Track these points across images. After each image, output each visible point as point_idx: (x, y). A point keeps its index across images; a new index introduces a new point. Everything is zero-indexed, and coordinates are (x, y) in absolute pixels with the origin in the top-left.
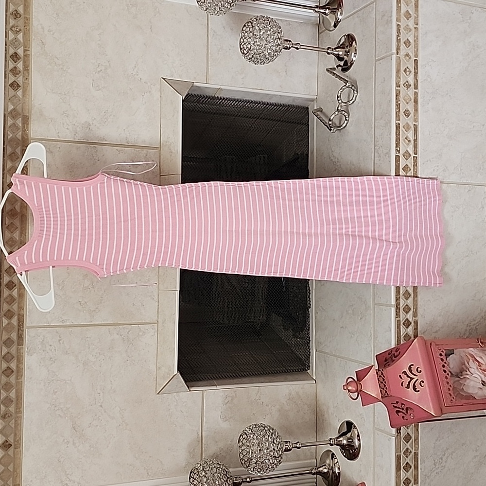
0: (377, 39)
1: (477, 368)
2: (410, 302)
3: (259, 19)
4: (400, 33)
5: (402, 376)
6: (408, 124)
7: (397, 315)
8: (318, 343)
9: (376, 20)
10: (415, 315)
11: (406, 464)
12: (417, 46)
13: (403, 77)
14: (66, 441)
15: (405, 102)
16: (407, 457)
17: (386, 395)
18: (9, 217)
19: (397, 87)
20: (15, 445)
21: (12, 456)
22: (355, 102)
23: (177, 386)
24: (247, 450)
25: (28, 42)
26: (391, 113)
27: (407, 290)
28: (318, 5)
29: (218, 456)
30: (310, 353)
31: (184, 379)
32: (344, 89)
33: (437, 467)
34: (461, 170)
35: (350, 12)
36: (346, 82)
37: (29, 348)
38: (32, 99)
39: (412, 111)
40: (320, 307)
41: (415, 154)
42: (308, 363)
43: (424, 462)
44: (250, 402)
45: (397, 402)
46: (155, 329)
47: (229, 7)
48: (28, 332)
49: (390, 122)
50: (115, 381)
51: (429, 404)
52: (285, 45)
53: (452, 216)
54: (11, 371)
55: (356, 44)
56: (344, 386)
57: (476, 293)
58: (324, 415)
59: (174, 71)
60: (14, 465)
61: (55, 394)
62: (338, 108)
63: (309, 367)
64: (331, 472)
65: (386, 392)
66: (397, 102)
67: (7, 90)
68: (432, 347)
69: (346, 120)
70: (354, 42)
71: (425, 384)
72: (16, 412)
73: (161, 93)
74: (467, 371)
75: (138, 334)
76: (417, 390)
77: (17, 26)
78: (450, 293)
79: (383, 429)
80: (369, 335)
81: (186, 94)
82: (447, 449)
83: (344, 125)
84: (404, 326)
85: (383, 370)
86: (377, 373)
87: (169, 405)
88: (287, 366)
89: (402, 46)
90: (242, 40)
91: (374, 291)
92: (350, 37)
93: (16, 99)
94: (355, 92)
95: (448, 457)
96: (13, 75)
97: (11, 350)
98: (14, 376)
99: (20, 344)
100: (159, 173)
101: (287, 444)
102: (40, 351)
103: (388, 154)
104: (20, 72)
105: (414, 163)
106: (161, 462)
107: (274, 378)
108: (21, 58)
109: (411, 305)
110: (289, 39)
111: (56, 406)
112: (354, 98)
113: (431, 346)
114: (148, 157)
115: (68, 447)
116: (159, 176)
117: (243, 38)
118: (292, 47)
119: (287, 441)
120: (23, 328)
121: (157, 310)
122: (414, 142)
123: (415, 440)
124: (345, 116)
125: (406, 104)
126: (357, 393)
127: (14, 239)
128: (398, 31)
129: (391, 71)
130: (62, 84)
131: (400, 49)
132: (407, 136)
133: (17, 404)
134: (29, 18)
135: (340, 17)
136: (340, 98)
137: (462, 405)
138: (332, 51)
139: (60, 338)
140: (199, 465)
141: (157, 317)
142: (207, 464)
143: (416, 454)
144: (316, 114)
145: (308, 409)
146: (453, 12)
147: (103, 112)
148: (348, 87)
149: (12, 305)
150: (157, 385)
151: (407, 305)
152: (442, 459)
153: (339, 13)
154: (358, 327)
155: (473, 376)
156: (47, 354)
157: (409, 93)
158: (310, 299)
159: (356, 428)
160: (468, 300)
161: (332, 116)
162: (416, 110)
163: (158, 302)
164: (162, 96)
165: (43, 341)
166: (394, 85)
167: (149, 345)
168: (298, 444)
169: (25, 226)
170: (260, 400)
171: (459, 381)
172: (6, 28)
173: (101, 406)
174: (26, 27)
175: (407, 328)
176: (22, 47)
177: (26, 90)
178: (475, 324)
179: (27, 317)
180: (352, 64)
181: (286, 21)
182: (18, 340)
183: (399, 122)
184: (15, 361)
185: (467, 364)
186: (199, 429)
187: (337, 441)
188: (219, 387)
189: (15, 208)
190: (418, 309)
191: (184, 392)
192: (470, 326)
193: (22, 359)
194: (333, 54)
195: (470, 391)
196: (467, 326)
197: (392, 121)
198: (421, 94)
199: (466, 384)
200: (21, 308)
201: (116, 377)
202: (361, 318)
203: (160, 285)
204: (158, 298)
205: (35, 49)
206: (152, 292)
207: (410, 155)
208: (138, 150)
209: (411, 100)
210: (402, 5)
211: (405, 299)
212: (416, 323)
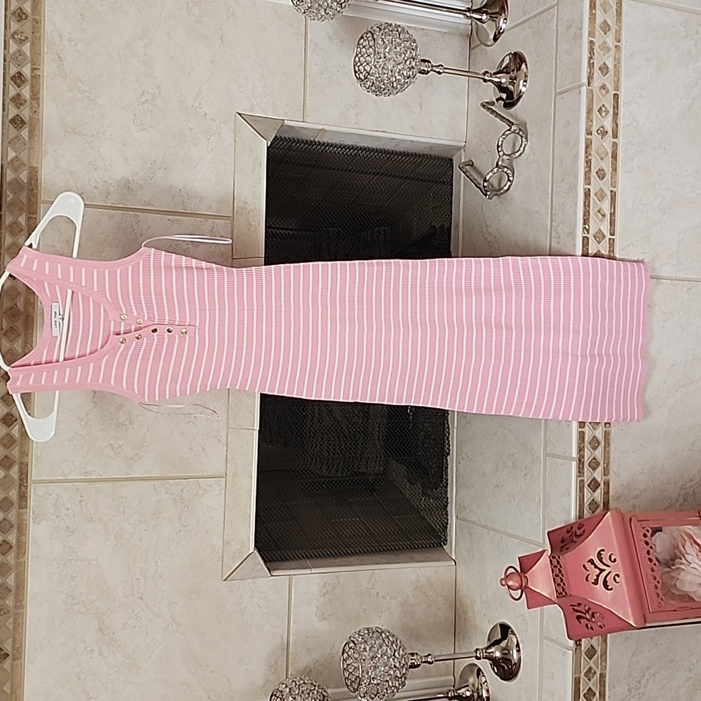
0: (558, 62)
1: (697, 555)
2: (599, 454)
3: (384, 29)
4: (594, 54)
5: (587, 566)
6: (602, 190)
7: (579, 472)
8: (460, 506)
9: (557, 32)
10: (606, 472)
11: (588, 690)
12: (619, 74)
13: (596, 120)
14: (88, 649)
15: (598, 157)
16: (589, 680)
17: (564, 594)
18: (7, 318)
19: (588, 134)
20: (14, 655)
21: (9, 671)
22: (522, 155)
23: (253, 569)
24: (355, 665)
25: (38, 56)
26: (578, 173)
27: (594, 437)
28: (470, 7)
29: (311, 671)
30: (448, 520)
31: (263, 559)
32: (508, 135)
33: (632, 694)
34: (678, 258)
35: (519, 19)
36: (511, 124)
37: (36, 513)
38: (44, 143)
39: (609, 170)
40: (463, 454)
41: (611, 234)
42: (444, 535)
43: (614, 687)
44: (359, 592)
45: (579, 604)
46: (222, 485)
47: (338, 9)
48: (34, 489)
49: (576, 186)
50: (161, 561)
51: (627, 610)
52: (422, 68)
53: (664, 327)
54: (8, 546)
55: (527, 68)
56: (501, 580)
57: (695, 440)
58: (466, 613)
59: (255, 104)
60: (12, 684)
61: (73, 581)
62: (497, 163)
63: (446, 541)
64: (476, 695)
65: (564, 589)
66: (587, 157)
67: (6, 128)
68: (632, 524)
69: (509, 180)
70: (523, 66)
71: (621, 580)
72: (16, 606)
73: (235, 135)
74: (681, 559)
75: (197, 492)
76: (609, 587)
77: (22, 33)
78: (658, 440)
79: (555, 638)
80: (537, 500)
81: (272, 139)
82: (648, 669)
83: (506, 188)
84: (590, 489)
85: (559, 557)
86: (551, 561)
87: (241, 597)
88: (413, 539)
89: (597, 73)
90: (357, 59)
91: (545, 436)
92: (517, 56)
93: (20, 141)
94: (524, 140)
95: (648, 680)
96: (16, 106)
97: (9, 516)
98: (13, 554)
99: (22, 507)
100: (231, 255)
101: (413, 658)
102: (52, 517)
103: (572, 234)
104: (26, 102)
105: (610, 248)
106: (228, 680)
107: (396, 558)
108: (27, 81)
109: (600, 458)
110: (427, 59)
111: (74, 599)
112: (522, 149)
113: (630, 523)
114: (214, 230)
115: (91, 657)
116: (230, 259)
117: (359, 55)
118: (432, 70)
119: (414, 653)
120: (27, 482)
121: (224, 457)
122: (611, 218)
123: (602, 656)
124: (507, 174)
125: (600, 160)
126: (520, 591)
127: (15, 352)
128: (591, 51)
129: (579, 110)
130: (87, 120)
131: (593, 78)
132: (600, 209)
133: (17, 595)
134: (40, 20)
135: (504, 26)
136: (502, 148)
137: (675, 611)
138: (491, 77)
139: (82, 499)
140: (284, 686)
141: (224, 468)
142: (296, 684)
143: (602, 676)
144: (464, 170)
145: (445, 602)
146: (672, 23)
147: (149, 164)
148: (513, 132)
149: (10, 449)
150: (224, 568)
151: (594, 458)
152: (640, 683)
153: (502, 20)
154: (521, 488)
155: (691, 566)
156: (62, 521)
157: (604, 144)
158: (449, 441)
159: (515, 634)
160: (683, 451)
161: (488, 174)
162: (615, 169)
163: (227, 445)
164: (237, 140)
165: (56, 502)
166: (583, 132)
167: (212, 508)
168: (430, 657)
169: (31, 332)
170: (373, 589)
171: (669, 572)
172: (5, 35)
173: (141, 598)
174: (35, 34)
175: (594, 492)
176: (29, 64)
177: (35, 128)
178: (692, 486)
179: (33, 467)
180: (520, 97)
181: (422, 29)
182: (20, 499)
183: (588, 187)
184: (15, 531)
185: (682, 549)
186: (284, 632)
187: (486, 652)
188: (314, 571)
189: (16, 305)
190: (611, 464)
191: (263, 577)
192: (685, 489)
193: (24, 529)
194: (492, 81)
195: (687, 588)
196: (681, 489)
197: (579, 187)
198: (622, 146)
199: (679, 577)
200: (24, 453)
201: (164, 556)
202: (525, 475)
203: (230, 421)
204: (227, 439)
205: (48, 68)
206: (219, 430)
207: (604, 236)
208: (200, 219)
209: (607, 154)
210: (598, 12)
211: (592, 450)
212: (607, 484)
